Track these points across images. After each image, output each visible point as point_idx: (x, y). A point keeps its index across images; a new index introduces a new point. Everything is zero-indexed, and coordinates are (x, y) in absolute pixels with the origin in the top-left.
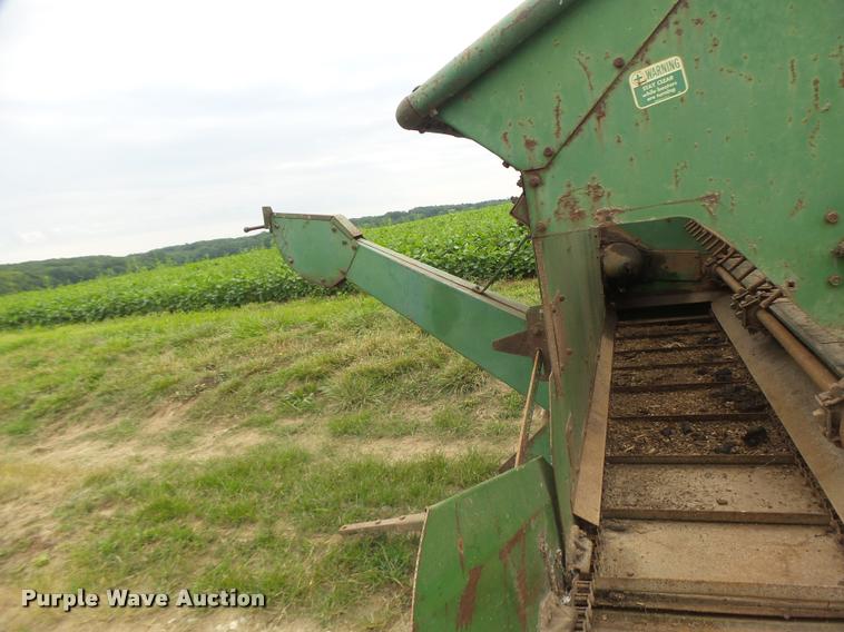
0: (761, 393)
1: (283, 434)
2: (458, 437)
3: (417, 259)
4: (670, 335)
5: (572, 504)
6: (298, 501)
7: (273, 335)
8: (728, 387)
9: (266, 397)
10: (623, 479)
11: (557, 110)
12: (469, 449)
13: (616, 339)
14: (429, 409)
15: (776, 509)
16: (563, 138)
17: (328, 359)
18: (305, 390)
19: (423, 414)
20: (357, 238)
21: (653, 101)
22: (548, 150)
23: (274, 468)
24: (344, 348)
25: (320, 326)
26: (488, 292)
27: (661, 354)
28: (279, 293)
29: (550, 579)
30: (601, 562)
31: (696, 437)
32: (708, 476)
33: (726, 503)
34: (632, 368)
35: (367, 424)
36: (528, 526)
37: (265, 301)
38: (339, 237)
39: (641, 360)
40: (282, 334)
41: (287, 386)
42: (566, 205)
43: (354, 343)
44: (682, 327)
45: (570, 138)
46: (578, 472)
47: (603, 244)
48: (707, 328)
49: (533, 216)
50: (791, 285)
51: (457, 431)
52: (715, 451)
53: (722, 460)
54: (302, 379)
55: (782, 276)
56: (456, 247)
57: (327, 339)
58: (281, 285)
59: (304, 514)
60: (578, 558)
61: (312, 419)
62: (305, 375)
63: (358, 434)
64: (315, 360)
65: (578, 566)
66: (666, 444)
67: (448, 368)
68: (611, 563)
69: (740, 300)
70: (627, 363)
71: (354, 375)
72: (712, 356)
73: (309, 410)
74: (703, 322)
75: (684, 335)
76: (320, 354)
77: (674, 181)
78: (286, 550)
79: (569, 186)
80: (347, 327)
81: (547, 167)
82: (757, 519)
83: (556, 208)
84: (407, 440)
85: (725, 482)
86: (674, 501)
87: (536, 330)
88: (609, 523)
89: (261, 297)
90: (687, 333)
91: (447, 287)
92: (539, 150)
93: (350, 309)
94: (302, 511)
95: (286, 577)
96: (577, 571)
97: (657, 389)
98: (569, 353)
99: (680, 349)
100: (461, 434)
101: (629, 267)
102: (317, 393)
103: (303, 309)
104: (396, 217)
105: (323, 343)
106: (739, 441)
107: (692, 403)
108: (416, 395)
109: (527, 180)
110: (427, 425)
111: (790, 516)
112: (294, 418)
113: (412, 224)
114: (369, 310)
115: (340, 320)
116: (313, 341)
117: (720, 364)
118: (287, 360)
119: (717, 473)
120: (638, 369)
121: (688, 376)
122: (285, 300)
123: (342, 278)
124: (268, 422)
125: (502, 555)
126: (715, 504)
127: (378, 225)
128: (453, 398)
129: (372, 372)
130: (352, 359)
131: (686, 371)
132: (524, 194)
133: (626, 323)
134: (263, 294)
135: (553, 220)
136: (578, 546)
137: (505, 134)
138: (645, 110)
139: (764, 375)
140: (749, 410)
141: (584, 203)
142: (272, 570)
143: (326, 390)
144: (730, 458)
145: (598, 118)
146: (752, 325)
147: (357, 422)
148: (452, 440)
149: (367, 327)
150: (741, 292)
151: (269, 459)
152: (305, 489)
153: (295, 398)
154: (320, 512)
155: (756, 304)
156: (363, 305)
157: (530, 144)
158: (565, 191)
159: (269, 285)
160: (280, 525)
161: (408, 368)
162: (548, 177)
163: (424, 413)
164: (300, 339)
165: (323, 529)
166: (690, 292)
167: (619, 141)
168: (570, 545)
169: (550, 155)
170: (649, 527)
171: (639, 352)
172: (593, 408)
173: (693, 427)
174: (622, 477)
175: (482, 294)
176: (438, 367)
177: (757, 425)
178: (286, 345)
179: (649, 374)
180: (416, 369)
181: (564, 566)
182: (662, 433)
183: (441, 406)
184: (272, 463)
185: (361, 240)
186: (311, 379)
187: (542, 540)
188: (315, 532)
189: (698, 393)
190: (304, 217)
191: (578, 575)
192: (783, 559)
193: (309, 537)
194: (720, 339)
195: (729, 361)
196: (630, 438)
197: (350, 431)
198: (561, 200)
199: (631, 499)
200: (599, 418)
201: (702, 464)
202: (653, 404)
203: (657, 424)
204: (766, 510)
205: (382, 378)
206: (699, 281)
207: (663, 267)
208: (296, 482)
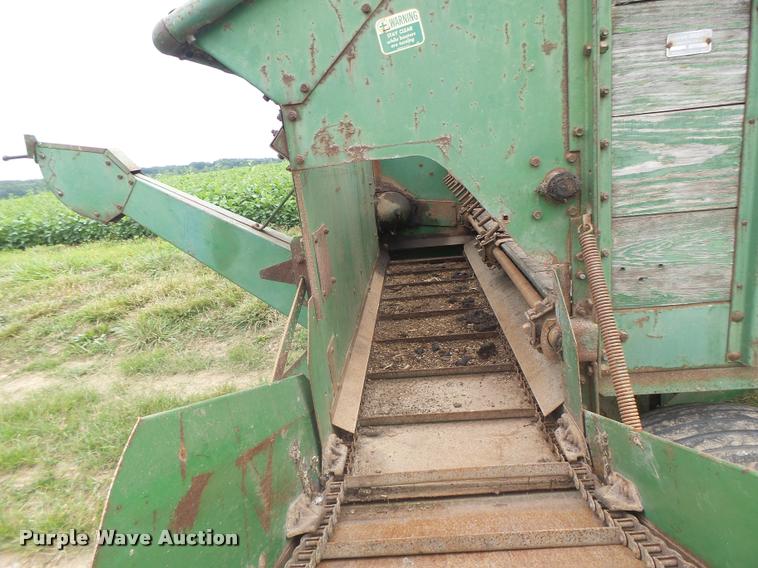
0: (494, 316)
1: (70, 376)
2: (251, 370)
3: (217, 205)
4: (430, 272)
5: (331, 416)
6: (83, 441)
7: (61, 278)
8: (470, 312)
9: (52, 341)
10: (381, 392)
11: (312, 48)
12: (261, 380)
13: (386, 275)
14: (224, 344)
15: (498, 407)
16: (318, 76)
17: (121, 300)
18: (96, 332)
19: (218, 350)
20: (134, 173)
21: (396, 48)
22: (304, 86)
23: (58, 411)
24: (139, 291)
25: (114, 268)
26: (267, 229)
27: (422, 287)
28: (71, 237)
29: (303, 483)
30: (356, 464)
31: (442, 353)
32: (449, 385)
33: (460, 406)
34: (397, 299)
35: (161, 362)
36: (277, 435)
37: (55, 243)
38: (115, 171)
39: (406, 292)
40: (72, 276)
41: (76, 328)
42: (322, 140)
43: (150, 285)
44: (441, 265)
45: (325, 76)
46: (339, 388)
47: (378, 192)
48: (460, 266)
49: (292, 149)
50: (505, 218)
51: (251, 363)
52: (457, 364)
53: (460, 371)
54: (93, 321)
55: (498, 211)
56: (254, 196)
57: (121, 282)
58: (72, 228)
59: (89, 453)
60: (333, 462)
61: (104, 360)
62: (96, 317)
63: (152, 371)
64: (108, 302)
65: (332, 470)
66: (418, 361)
67: (243, 307)
68: (363, 464)
69: (481, 240)
70: (394, 295)
71: (148, 315)
72: (461, 288)
73: (101, 351)
74: (457, 261)
75: (441, 271)
76: (114, 296)
77: (414, 124)
78: (68, 491)
79: (324, 122)
80: (144, 269)
81: (303, 103)
82: (482, 416)
83: (313, 142)
84: (202, 374)
85: (461, 388)
86: (420, 407)
87: (299, 259)
88: (366, 430)
89: (49, 241)
90: (443, 269)
91: (227, 223)
92: (296, 86)
93: (147, 252)
94: (87, 450)
95: (66, 516)
96: (332, 474)
97: (417, 316)
98: (334, 282)
99: (438, 282)
100: (253, 366)
101: (399, 213)
102: (109, 334)
103: (97, 252)
104: (199, 167)
105: (117, 285)
106: (474, 355)
107: (442, 326)
108: (212, 332)
109: (286, 114)
110: (221, 360)
111: (506, 411)
112: (83, 359)
113: (214, 173)
114: (165, 253)
115: (135, 263)
116: (107, 283)
117: (466, 294)
118: (77, 303)
119: (456, 381)
120: (402, 300)
121: (441, 305)
122: (78, 243)
123: (118, 212)
124: (54, 365)
125: (240, 462)
126: (452, 407)
127: (180, 173)
128: (247, 334)
129: (167, 312)
130: (147, 300)
131: (440, 300)
132: (283, 127)
133: (397, 262)
134: (52, 238)
135: (311, 153)
136: (334, 452)
137: (264, 67)
138: (390, 56)
139: (497, 301)
140: (485, 330)
141: (338, 139)
142: (51, 512)
143: (119, 331)
144: (466, 369)
145: (349, 60)
146: (490, 260)
147: (151, 361)
148: (245, 372)
149: (164, 270)
150: (483, 233)
151: (52, 402)
152: (92, 428)
153: (85, 340)
154: (106, 450)
155: (493, 242)
156: (160, 248)
157: (288, 79)
158: (321, 126)
159: (58, 228)
160: (63, 466)
161: (204, 307)
162: (305, 111)
163: (220, 349)
164: (92, 281)
165: (110, 466)
166: (448, 236)
167: (367, 83)
168: (327, 452)
169: (306, 91)
170: (398, 430)
171: (404, 285)
172: (359, 332)
173: (441, 346)
174: (380, 390)
175: (261, 230)
176: (233, 306)
177: (489, 341)
178: (76, 287)
179: (411, 304)
180: (211, 308)
181: (320, 471)
182: (416, 352)
183: (235, 341)
184: (56, 405)
185: (139, 175)
186: (103, 320)
187: (294, 447)
188: (101, 469)
189: (447, 318)
190: (75, 149)
191: (331, 478)
192: (499, 447)
193: (95, 475)
194: (468, 275)
195: (474, 292)
196: (389, 357)
197: (143, 369)
198: (317, 136)
199: (386, 409)
200: (365, 342)
201: (445, 375)
202: (412, 329)
203: (413, 345)
204: (490, 408)
205: (177, 317)
206: (456, 226)
207: (427, 213)
208: (83, 423)
